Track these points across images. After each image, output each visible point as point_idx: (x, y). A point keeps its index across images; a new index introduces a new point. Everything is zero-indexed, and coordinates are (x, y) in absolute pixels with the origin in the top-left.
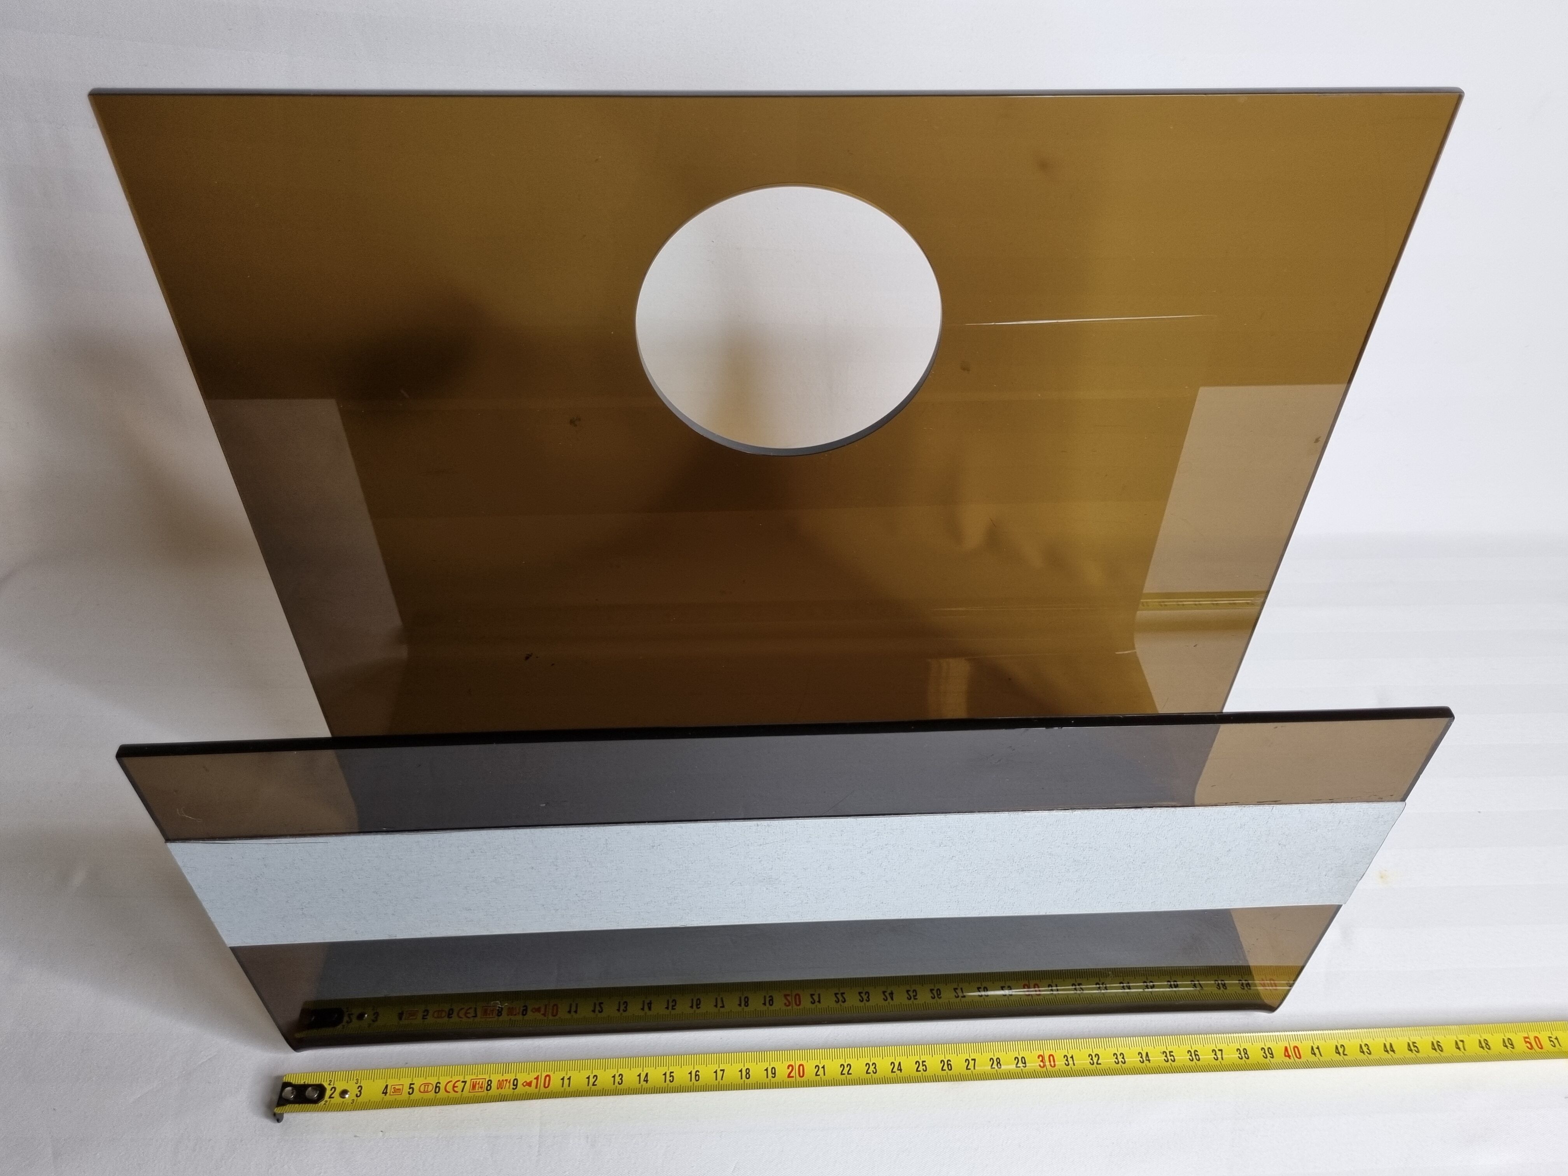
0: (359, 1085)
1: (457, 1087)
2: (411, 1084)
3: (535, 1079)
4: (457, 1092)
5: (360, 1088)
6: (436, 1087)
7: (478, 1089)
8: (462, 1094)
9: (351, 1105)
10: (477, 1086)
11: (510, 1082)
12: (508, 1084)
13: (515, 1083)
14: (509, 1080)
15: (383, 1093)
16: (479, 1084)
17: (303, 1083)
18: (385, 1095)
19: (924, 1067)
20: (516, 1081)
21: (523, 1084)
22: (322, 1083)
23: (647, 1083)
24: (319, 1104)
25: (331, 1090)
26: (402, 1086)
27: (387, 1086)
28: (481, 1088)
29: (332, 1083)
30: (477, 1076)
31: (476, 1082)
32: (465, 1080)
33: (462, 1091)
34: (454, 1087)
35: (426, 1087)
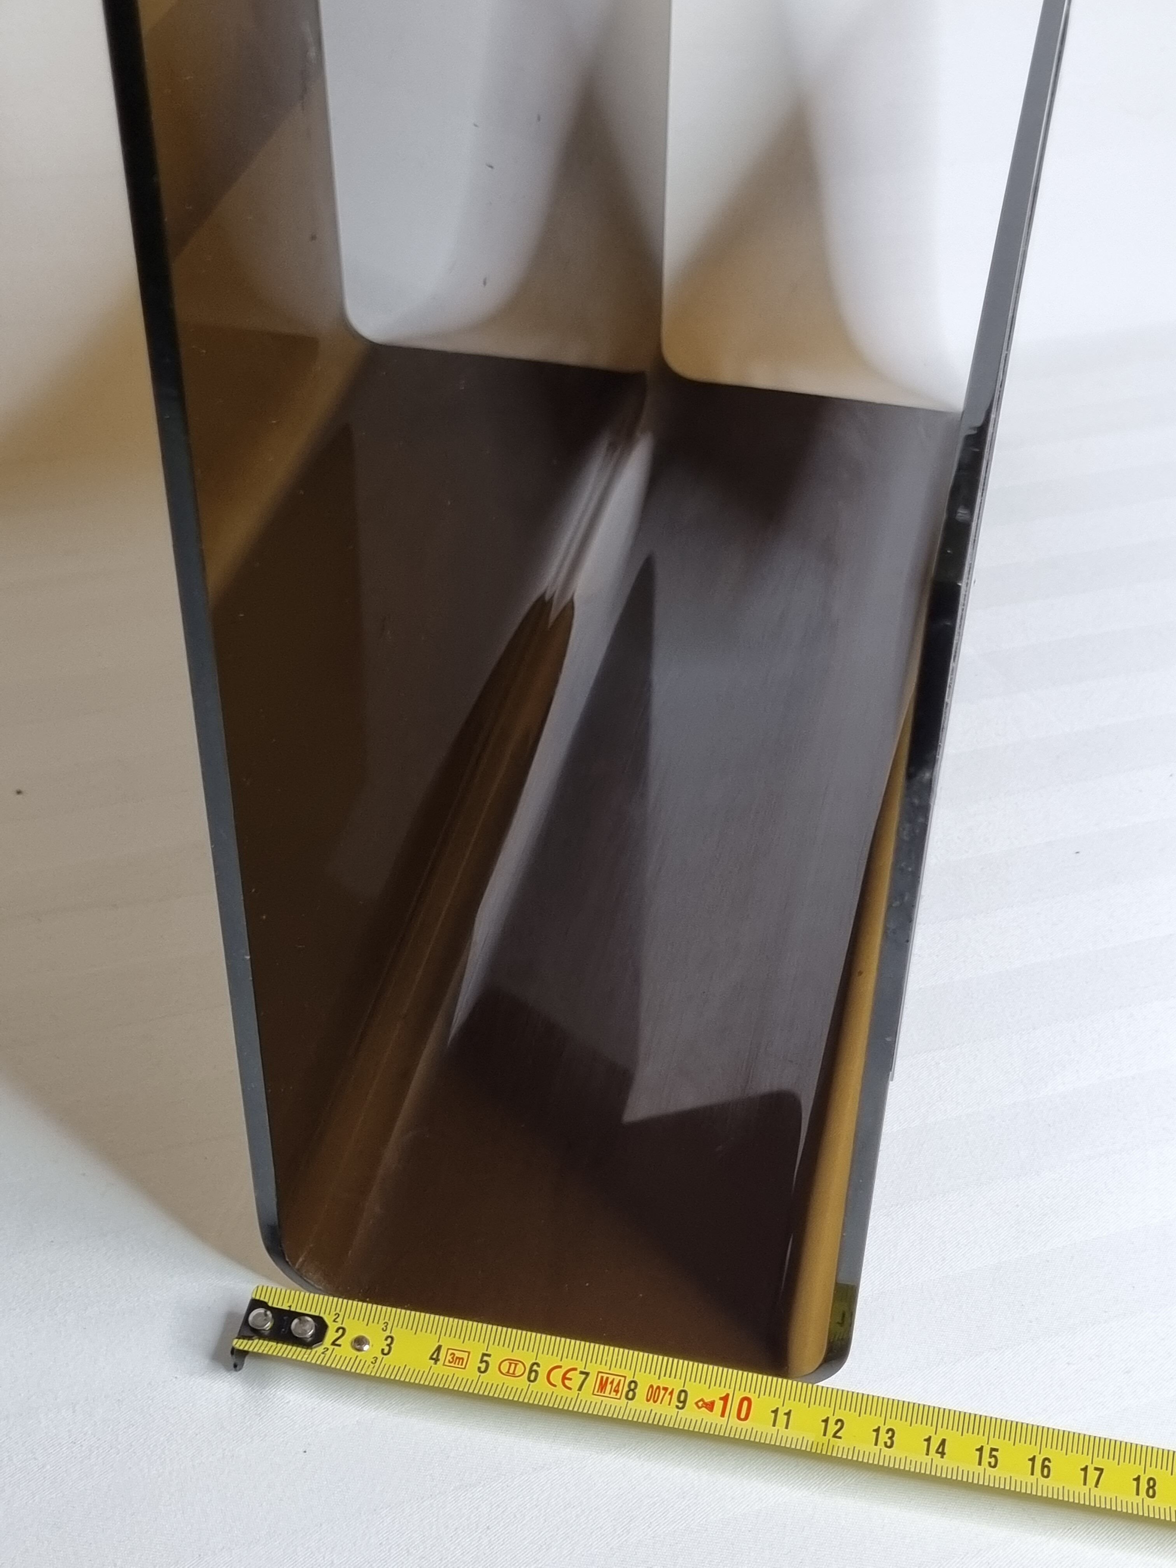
0: (388, 1333)
1: (570, 1379)
2: (484, 1355)
3: (721, 1399)
4: (570, 1389)
5: (389, 1340)
6: (531, 1371)
7: (610, 1393)
9: (372, 1365)
10: (609, 1387)
11: (671, 1393)
12: (667, 1397)
13: (682, 1399)
14: (670, 1390)
15: (431, 1358)
16: (612, 1383)
17: (288, 1309)
18: (436, 1363)
20: (683, 1395)
21: (697, 1403)
22: (322, 1315)
23: (942, 1457)
24: (314, 1351)
25: (337, 1331)
26: (467, 1354)
27: (439, 1348)
28: (617, 1391)
29: (340, 1319)
30: (610, 1369)
31: (607, 1378)
32: (586, 1371)
33: (580, 1389)
34: (564, 1378)
35: (513, 1366)
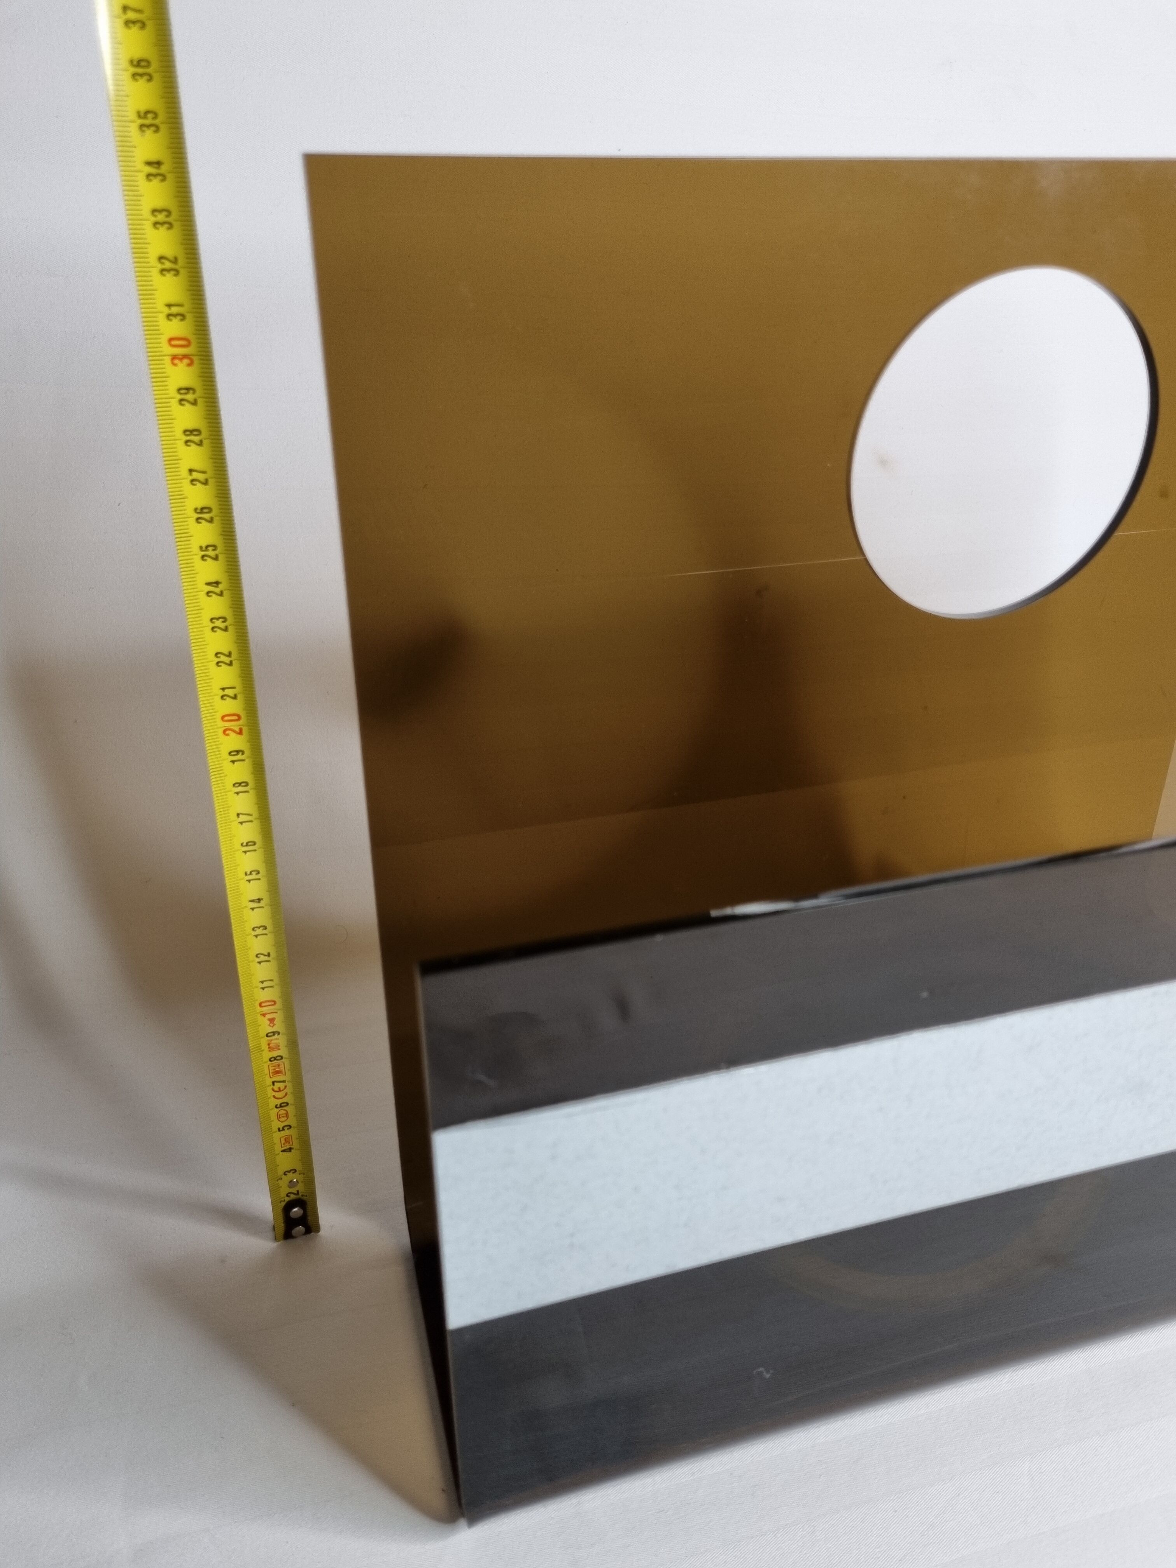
8: (288, 1082)
16: (275, 1069)
19: (210, 548)
35: (281, 1116)
